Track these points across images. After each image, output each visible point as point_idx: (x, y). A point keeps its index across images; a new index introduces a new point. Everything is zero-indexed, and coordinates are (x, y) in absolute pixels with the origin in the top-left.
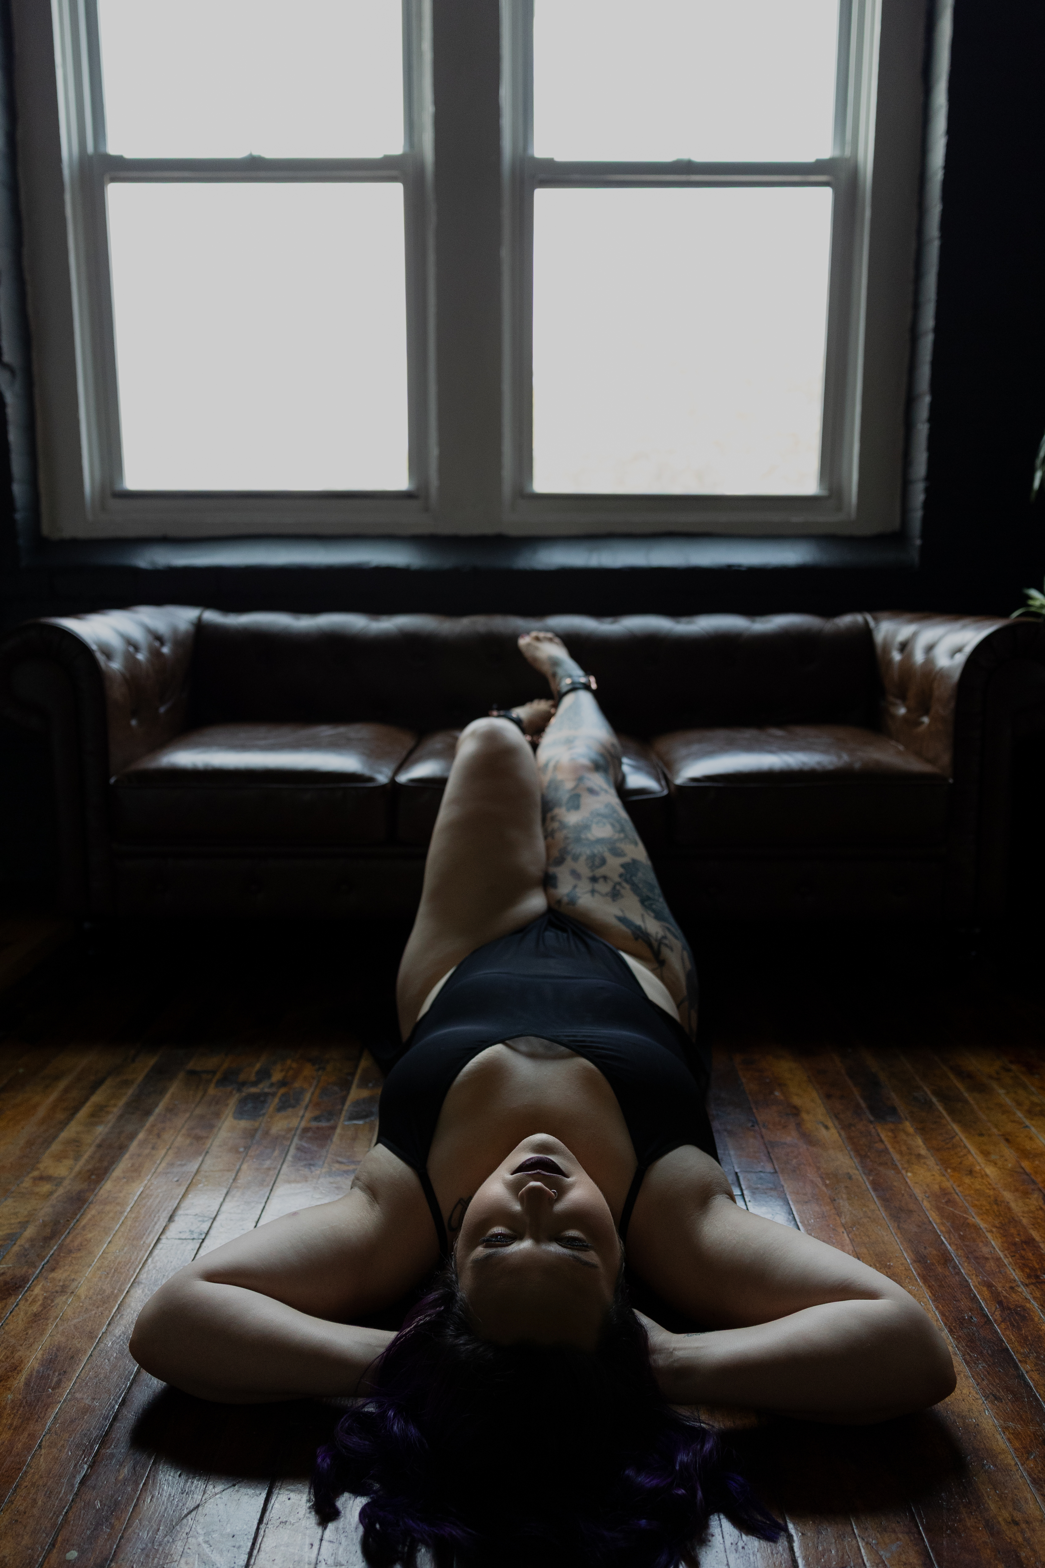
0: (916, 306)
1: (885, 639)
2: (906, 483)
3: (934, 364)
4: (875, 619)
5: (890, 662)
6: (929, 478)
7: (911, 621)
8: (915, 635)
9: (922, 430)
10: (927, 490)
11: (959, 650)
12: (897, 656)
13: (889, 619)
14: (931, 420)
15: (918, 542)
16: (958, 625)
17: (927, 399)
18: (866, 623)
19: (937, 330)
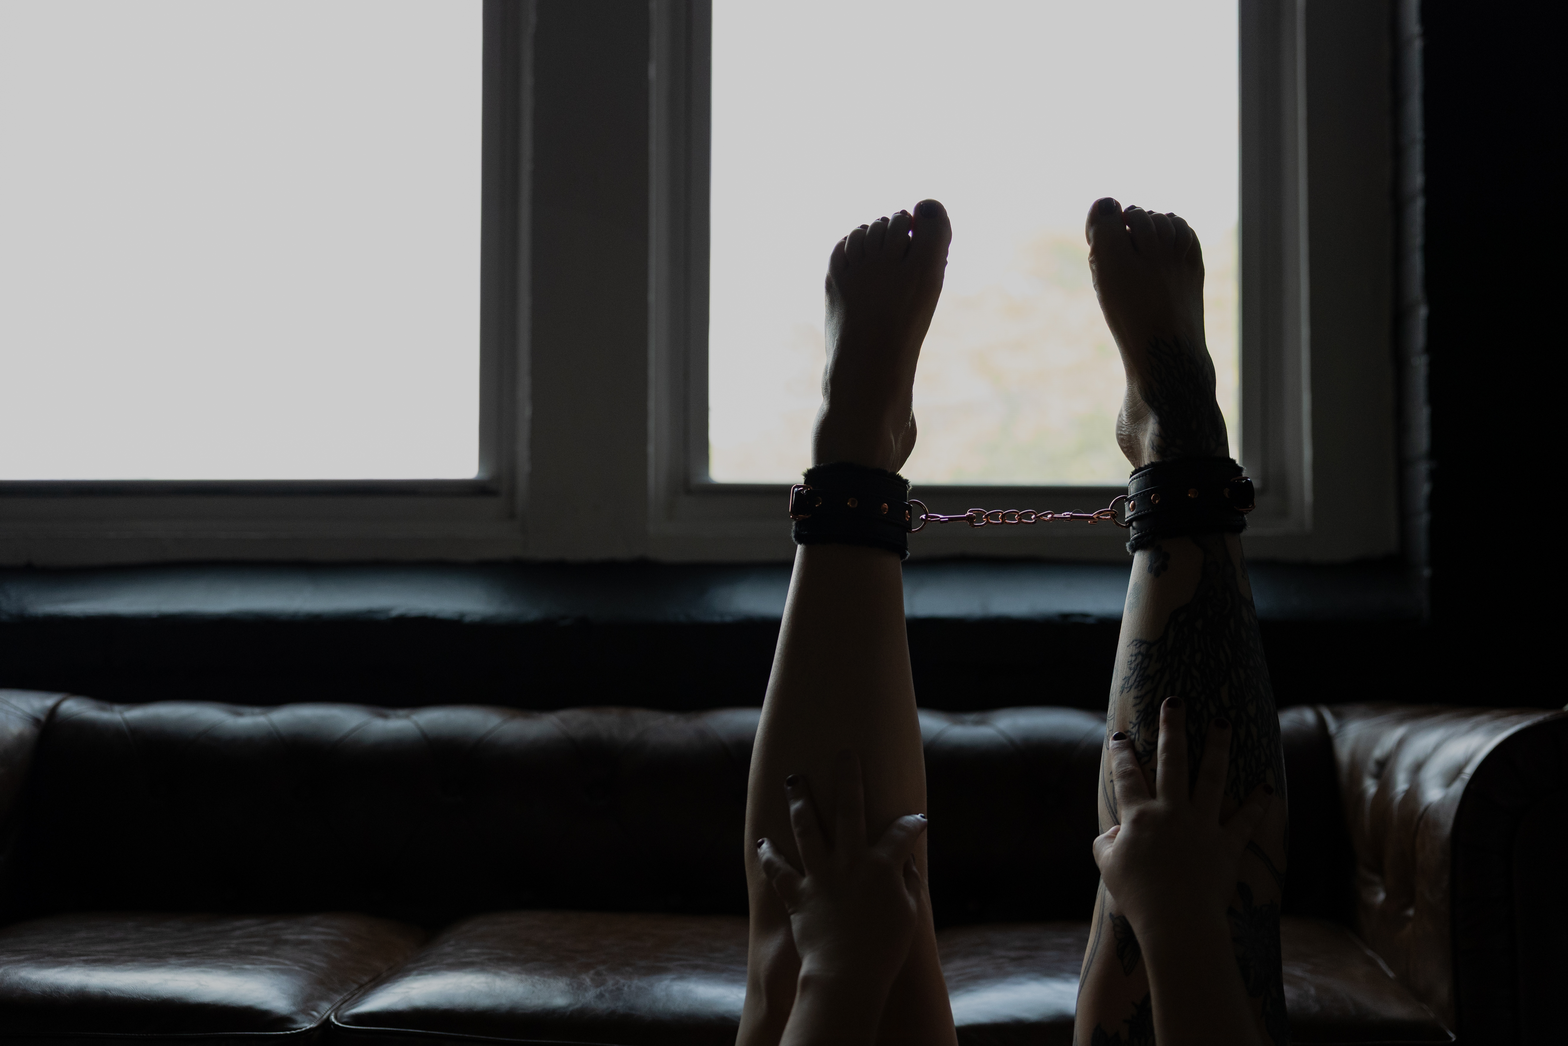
0: (1398, 153)
1: (1353, 755)
2: (1403, 464)
3: (1429, 249)
4: (1338, 716)
5: (1361, 794)
6: (1434, 453)
7: (1400, 721)
8: (1401, 743)
9: (1420, 364)
10: (1433, 476)
11: (1458, 771)
12: (1371, 787)
13: (1365, 716)
14: (1431, 347)
15: (1426, 572)
16: (1464, 726)
17: (1423, 312)
18: (1322, 722)
19: (1428, 190)
